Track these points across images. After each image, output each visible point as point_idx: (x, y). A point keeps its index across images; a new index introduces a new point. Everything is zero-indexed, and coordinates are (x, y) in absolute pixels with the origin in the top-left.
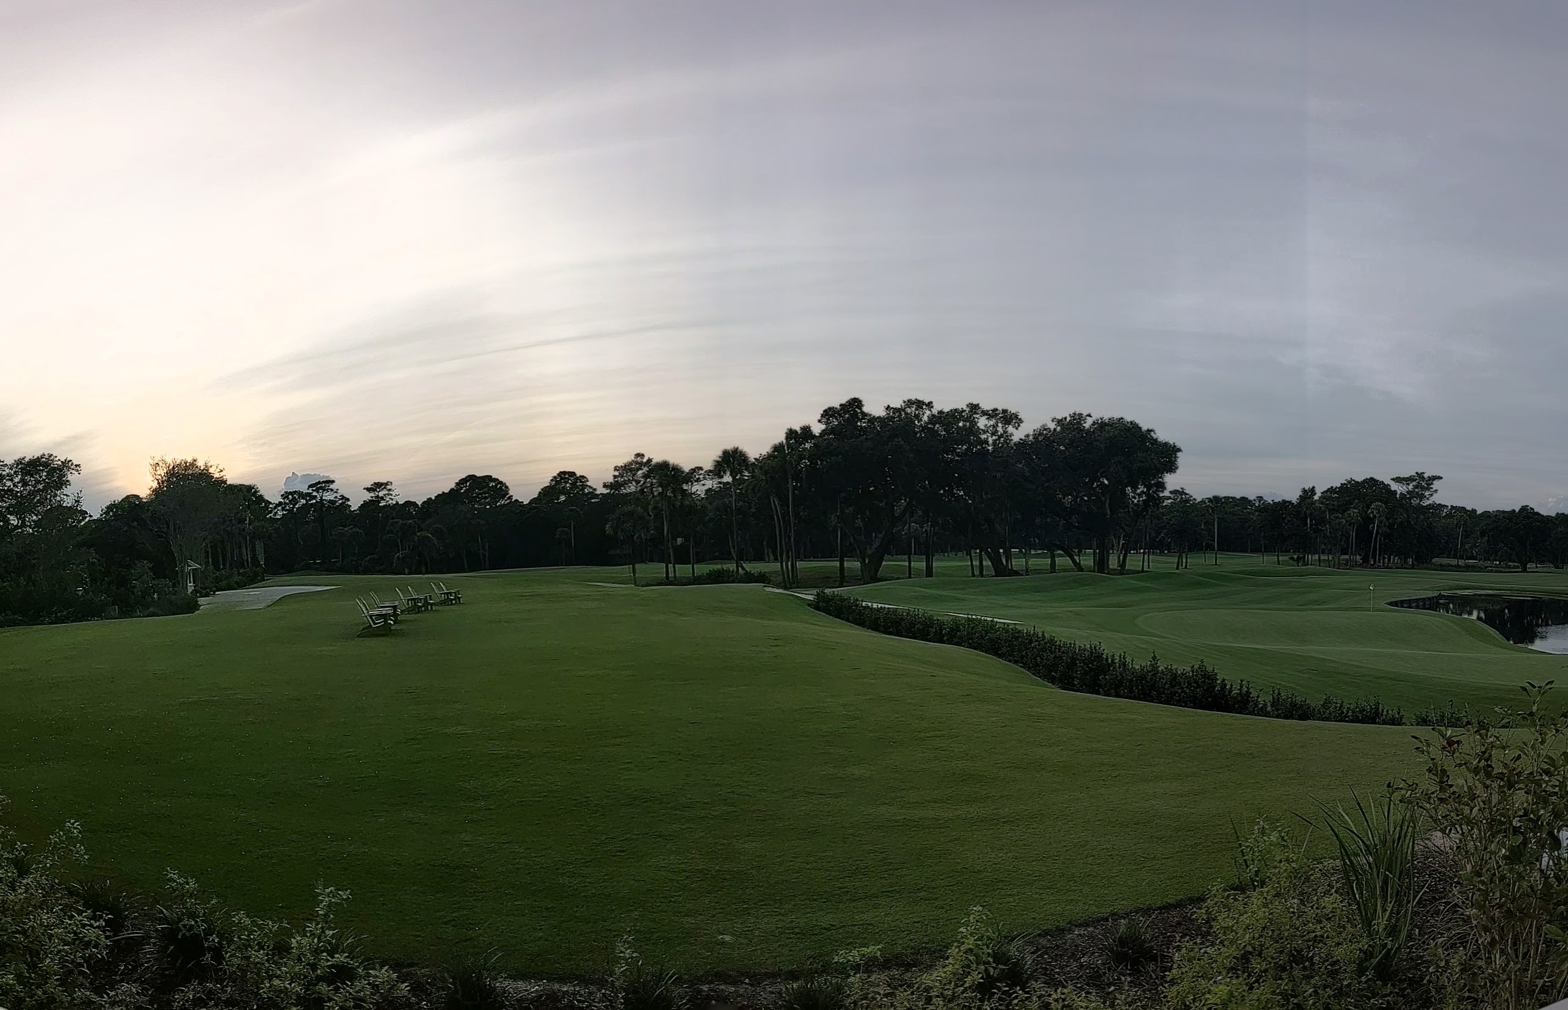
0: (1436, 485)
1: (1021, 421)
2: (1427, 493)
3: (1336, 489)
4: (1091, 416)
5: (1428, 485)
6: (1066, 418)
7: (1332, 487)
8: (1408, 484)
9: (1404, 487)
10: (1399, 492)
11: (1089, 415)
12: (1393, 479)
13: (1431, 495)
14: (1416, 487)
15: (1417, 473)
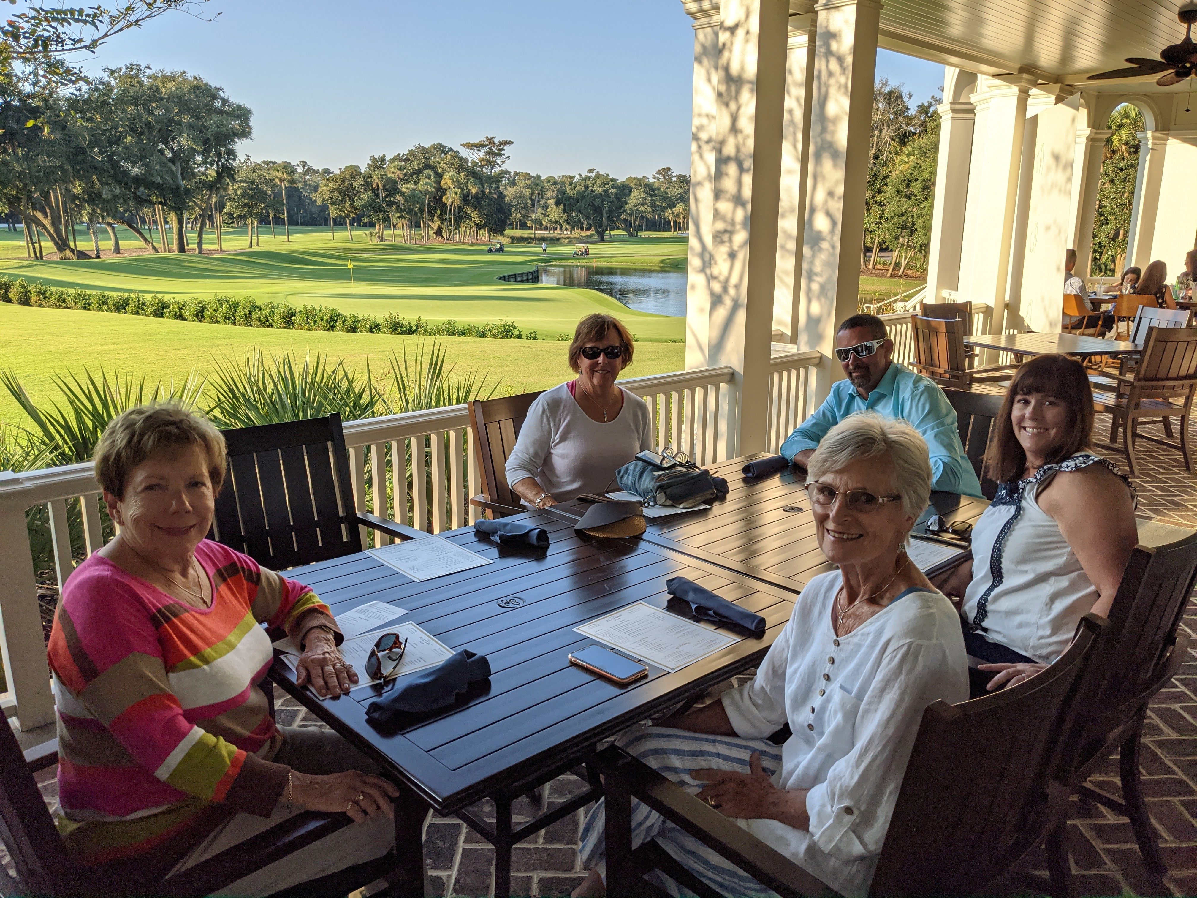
0: (508, 150)
2: (499, 160)
3: (403, 156)
5: (500, 150)
8: (479, 150)
9: (475, 154)
10: (470, 160)
12: (463, 145)
13: (504, 162)
14: (488, 153)
15: (487, 137)
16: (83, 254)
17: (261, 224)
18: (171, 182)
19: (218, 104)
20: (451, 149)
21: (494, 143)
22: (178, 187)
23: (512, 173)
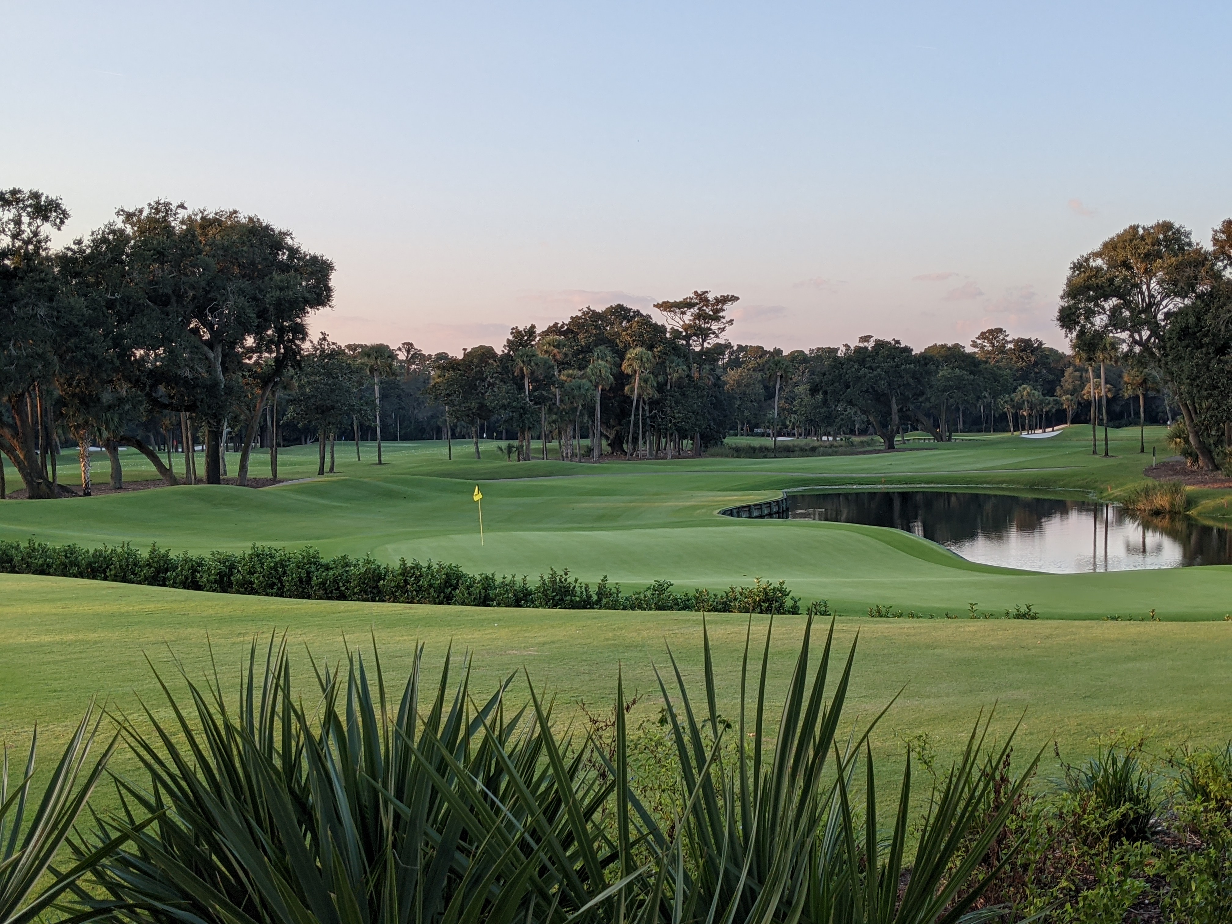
0: (729, 311)
1: (65, 215)
2: (715, 326)
3: (562, 326)
4: (186, 208)
5: (717, 311)
6: (141, 211)
7: (556, 324)
8: (684, 313)
9: (677, 319)
10: (669, 328)
11: (182, 206)
12: (657, 306)
13: (723, 329)
14: (698, 317)
15: (696, 292)
16: (66, 491)
17: (340, 439)
18: (205, 375)
19: (283, 256)
20: (637, 313)
21: (707, 300)
22: (216, 384)
23: (735, 348)
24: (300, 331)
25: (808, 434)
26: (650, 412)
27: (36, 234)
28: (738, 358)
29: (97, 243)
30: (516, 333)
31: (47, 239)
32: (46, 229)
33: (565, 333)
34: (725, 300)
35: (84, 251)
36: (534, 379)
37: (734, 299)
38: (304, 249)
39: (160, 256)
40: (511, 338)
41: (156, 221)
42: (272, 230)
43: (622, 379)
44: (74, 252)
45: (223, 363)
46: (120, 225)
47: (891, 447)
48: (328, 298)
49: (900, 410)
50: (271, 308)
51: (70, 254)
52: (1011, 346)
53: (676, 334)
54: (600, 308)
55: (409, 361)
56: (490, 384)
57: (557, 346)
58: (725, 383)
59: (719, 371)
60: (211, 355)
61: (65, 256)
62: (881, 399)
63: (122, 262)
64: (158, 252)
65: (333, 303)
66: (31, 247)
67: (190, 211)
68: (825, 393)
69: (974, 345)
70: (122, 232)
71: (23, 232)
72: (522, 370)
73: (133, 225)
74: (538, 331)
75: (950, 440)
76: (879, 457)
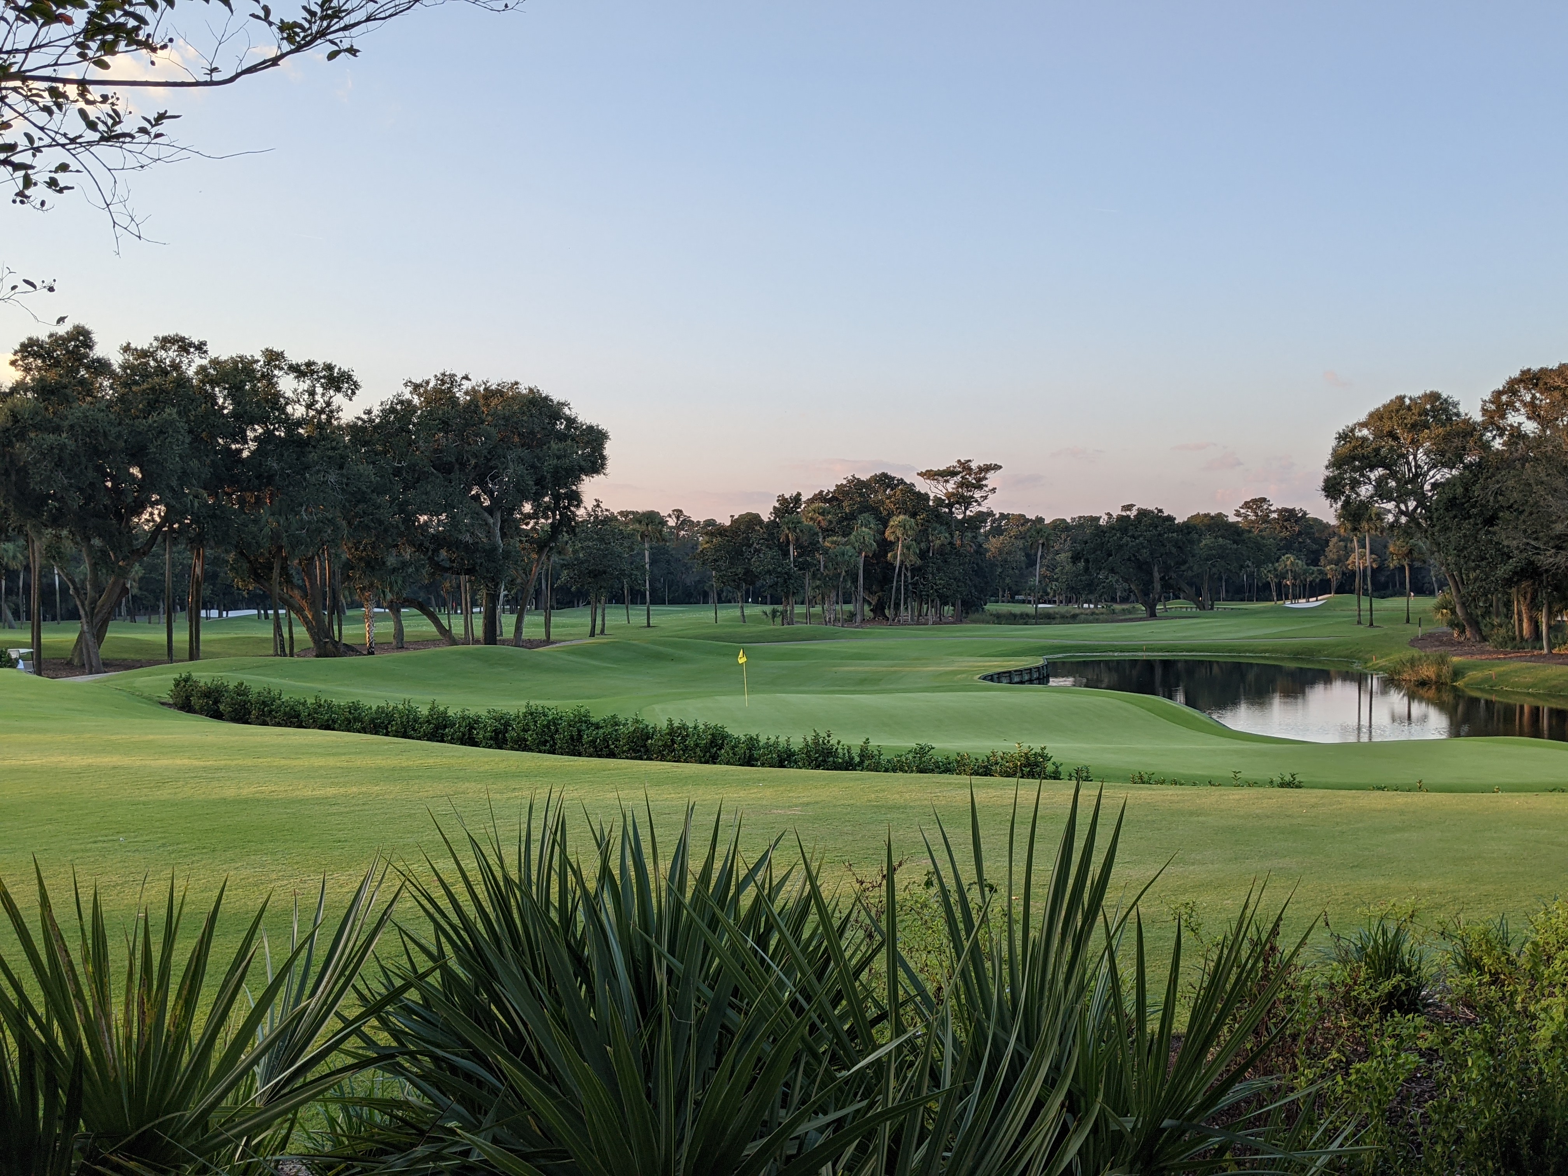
0: (992, 480)
1: (356, 385)
2: (977, 495)
3: (828, 494)
4: (470, 380)
5: (980, 480)
6: (428, 383)
7: (822, 492)
8: (947, 481)
9: (940, 487)
10: (932, 496)
11: (466, 378)
12: (921, 474)
13: (985, 498)
14: (961, 485)
15: (959, 461)
16: (350, 650)
17: (610, 602)
18: (485, 540)
19: (561, 426)
20: (901, 481)
21: (970, 469)
22: (495, 548)
23: (997, 516)
24: (575, 498)
25: (1069, 601)
26: (912, 578)
27: (328, 404)
28: (1000, 526)
29: (386, 413)
30: (783, 500)
31: (339, 409)
32: (338, 399)
33: (829, 501)
34: (988, 468)
35: (374, 421)
36: (798, 546)
37: (997, 467)
38: (580, 419)
39: (445, 425)
40: (777, 505)
41: (443, 391)
42: (551, 400)
43: (885, 546)
44: (364, 422)
45: (501, 529)
46: (408, 396)
47: (1153, 615)
48: (603, 466)
49: (1162, 579)
50: (549, 475)
51: (360, 423)
52: (1275, 515)
53: (939, 501)
54: (864, 477)
55: (679, 527)
56: (756, 550)
57: (822, 514)
58: (987, 550)
59: (980, 539)
60: (491, 521)
61: (355, 425)
62: (1144, 568)
63: (409, 431)
64: (443, 422)
65: (607, 471)
66: (323, 417)
67: (473, 382)
68: (1087, 561)
69: (1238, 514)
70: (409, 402)
71: (317, 402)
72: (787, 536)
73: (420, 395)
74: (804, 498)
75: (1212, 609)
76: (1139, 625)
